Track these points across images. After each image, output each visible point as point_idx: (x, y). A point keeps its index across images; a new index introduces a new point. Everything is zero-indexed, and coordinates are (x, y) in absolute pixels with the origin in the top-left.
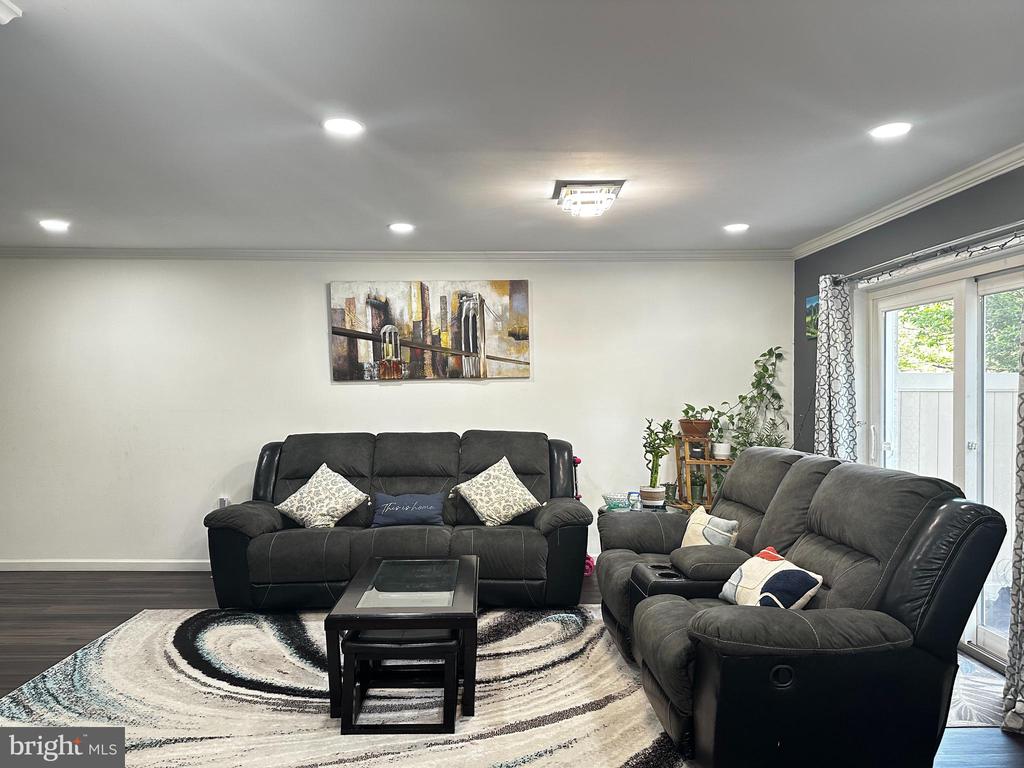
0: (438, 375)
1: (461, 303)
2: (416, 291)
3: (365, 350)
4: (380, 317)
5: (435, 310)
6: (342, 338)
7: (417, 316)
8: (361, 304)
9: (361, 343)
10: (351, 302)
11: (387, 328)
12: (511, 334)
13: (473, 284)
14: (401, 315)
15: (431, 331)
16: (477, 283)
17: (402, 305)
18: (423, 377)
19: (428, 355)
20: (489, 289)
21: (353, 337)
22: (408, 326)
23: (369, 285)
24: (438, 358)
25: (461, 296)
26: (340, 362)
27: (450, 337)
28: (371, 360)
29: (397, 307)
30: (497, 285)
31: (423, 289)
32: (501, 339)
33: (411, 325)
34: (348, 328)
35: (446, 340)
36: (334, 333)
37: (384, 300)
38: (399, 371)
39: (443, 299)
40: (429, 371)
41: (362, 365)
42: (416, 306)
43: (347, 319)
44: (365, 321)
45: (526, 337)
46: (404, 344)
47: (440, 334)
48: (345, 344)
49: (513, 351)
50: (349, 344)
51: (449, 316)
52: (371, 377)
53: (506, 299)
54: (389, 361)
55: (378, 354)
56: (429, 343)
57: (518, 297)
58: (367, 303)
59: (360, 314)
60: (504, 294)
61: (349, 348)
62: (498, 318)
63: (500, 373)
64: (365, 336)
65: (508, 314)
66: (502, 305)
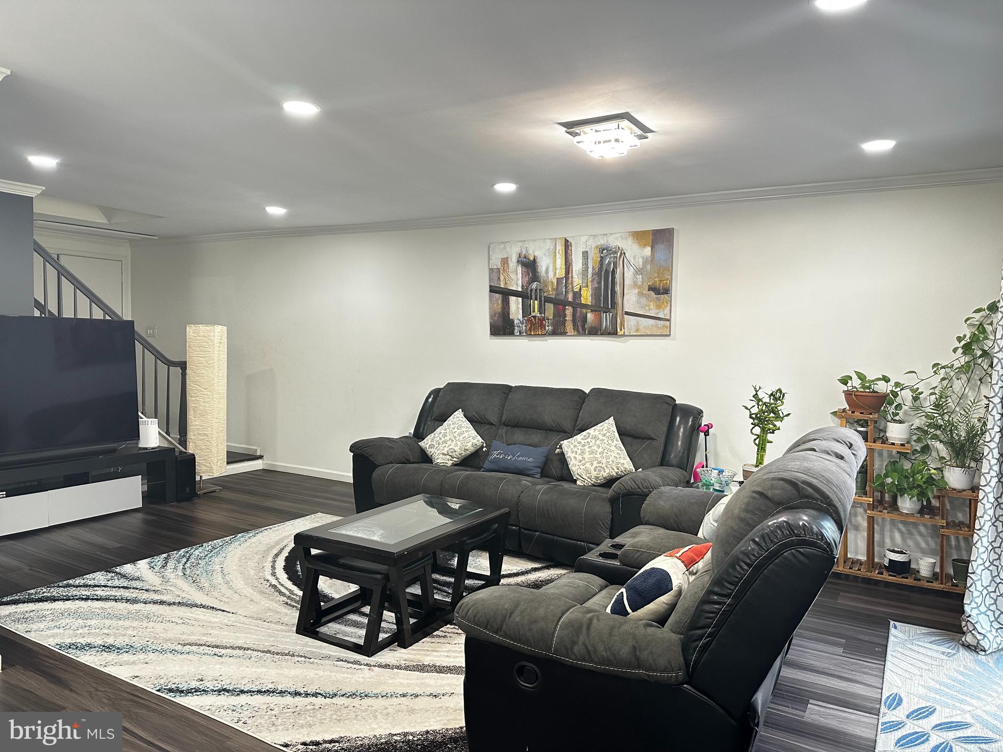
0: (579, 332)
1: (602, 257)
2: (560, 248)
3: (516, 305)
4: (529, 275)
5: (577, 265)
6: (497, 295)
7: (561, 273)
8: (513, 263)
9: (513, 299)
10: (505, 261)
11: (534, 285)
12: (652, 289)
13: (614, 236)
14: (547, 271)
15: (573, 287)
16: (618, 235)
17: (547, 261)
18: (564, 334)
19: (569, 311)
20: (630, 241)
21: (507, 294)
22: (552, 282)
23: (520, 244)
24: (578, 314)
25: (602, 250)
26: (496, 318)
27: (590, 293)
28: (520, 316)
29: (543, 265)
30: (639, 236)
31: (567, 244)
32: (640, 294)
33: (555, 281)
34: (502, 286)
35: (587, 297)
36: (491, 291)
37: (532, 259)
38: (542, 326)
39: (585, 254)
40: (569, 327)
41: (513, 321)
42: (560, 262)
43: (502, 278)
44: (516, 280)
45: (667, 291)
46: (548, 300)
47: (580, 289)
48: (500, 302)
49: (652, 307)
50: (503, 301)
51: (590, 271)
52: (520, 332)
53: (648, 251)
54: (534, 317)
55: (526, 310)
56: (570, 299)
57: (660, 247)
58: (518, 261)
59: (512, 272)
60: (645, 246)
61: (503, 305)
62: (638, 271)
63: (637, 330)
64: (516, 294)
65: (649, 267)
66: (643, 258)
